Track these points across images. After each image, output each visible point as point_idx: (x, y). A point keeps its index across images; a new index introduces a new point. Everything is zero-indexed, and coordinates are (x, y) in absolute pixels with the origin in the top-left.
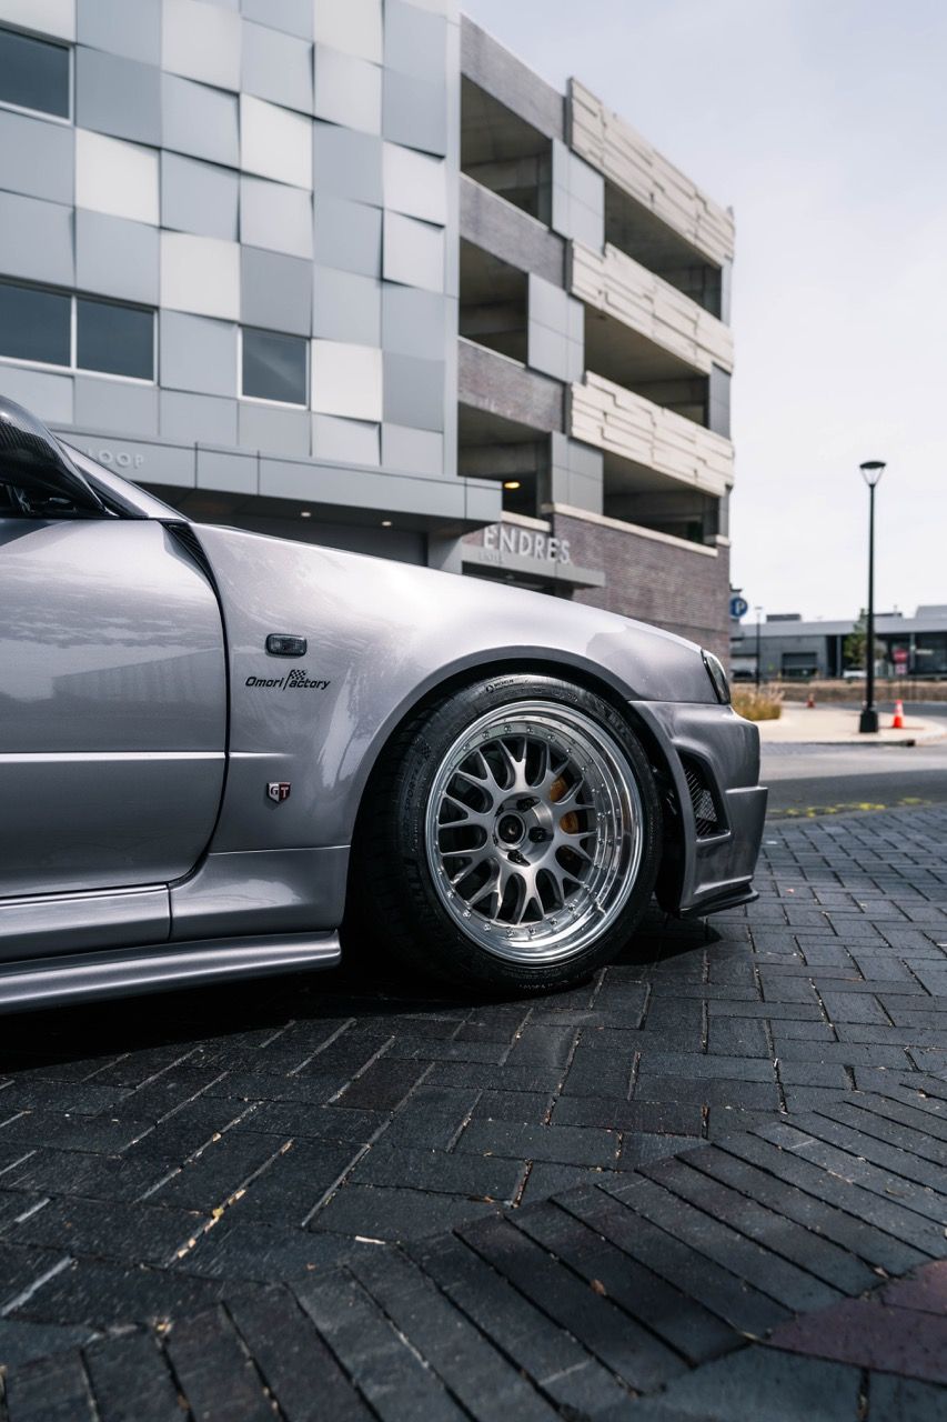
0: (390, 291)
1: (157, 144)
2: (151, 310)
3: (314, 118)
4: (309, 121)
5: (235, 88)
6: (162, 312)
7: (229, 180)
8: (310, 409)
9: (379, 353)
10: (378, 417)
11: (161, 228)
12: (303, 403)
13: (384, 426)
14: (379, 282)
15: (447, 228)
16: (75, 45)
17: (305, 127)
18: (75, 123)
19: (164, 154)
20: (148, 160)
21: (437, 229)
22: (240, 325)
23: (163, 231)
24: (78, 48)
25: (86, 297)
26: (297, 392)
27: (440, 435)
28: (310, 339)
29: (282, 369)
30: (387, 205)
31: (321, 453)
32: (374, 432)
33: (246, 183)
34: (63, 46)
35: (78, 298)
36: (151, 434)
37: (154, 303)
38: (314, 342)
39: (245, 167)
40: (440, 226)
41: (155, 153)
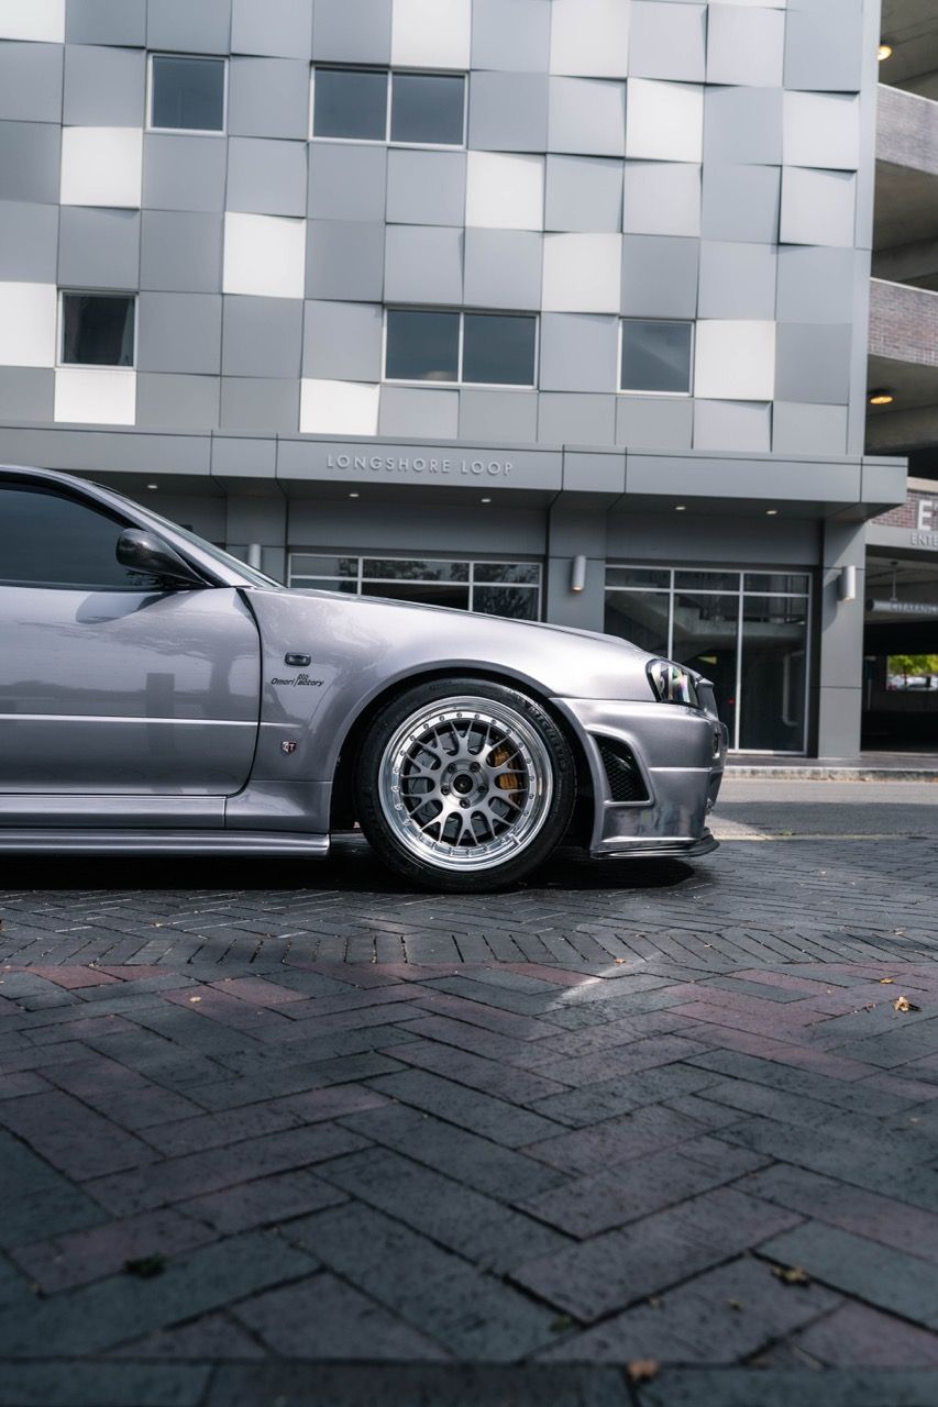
0: (786, 254)
1: (543, 150)
2: (532, 316)
3: (706, 85)
4: (701, 88)
5: (622, 74)
6: (542, 314)
7: (613, 170)
8: (693, 396)
9: (773, 324)
10: (770, 397)
11: (545, 232)
12: (688, 391)
13: (775, 404)
14: (775, 247)
15: (859, 173)
16: (468, 72)
17: (695, 97)
18: (467, 148)
19: (548, 157)
20: (534, 167)
21: (848, 175)
22: (620, 318)
23: (546, 235)
24: (472, 73)
25: (474, 314)
26: (678, 379)
27: (846, 408)
28: (694, 321)
29: (667, 355)
30: (787, 161)
31: (704, 444)
32: (765, 412)
33: (631, 169)
34: (459, 75)
35: (465, 314)
36: (530, 442)
37: (536, 308)
38: (698, 323)
39: (630, 154)
40: (852, 172)
41: (542, 158)
